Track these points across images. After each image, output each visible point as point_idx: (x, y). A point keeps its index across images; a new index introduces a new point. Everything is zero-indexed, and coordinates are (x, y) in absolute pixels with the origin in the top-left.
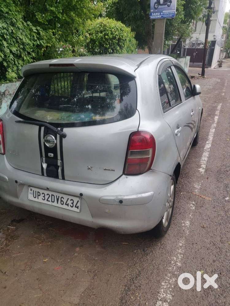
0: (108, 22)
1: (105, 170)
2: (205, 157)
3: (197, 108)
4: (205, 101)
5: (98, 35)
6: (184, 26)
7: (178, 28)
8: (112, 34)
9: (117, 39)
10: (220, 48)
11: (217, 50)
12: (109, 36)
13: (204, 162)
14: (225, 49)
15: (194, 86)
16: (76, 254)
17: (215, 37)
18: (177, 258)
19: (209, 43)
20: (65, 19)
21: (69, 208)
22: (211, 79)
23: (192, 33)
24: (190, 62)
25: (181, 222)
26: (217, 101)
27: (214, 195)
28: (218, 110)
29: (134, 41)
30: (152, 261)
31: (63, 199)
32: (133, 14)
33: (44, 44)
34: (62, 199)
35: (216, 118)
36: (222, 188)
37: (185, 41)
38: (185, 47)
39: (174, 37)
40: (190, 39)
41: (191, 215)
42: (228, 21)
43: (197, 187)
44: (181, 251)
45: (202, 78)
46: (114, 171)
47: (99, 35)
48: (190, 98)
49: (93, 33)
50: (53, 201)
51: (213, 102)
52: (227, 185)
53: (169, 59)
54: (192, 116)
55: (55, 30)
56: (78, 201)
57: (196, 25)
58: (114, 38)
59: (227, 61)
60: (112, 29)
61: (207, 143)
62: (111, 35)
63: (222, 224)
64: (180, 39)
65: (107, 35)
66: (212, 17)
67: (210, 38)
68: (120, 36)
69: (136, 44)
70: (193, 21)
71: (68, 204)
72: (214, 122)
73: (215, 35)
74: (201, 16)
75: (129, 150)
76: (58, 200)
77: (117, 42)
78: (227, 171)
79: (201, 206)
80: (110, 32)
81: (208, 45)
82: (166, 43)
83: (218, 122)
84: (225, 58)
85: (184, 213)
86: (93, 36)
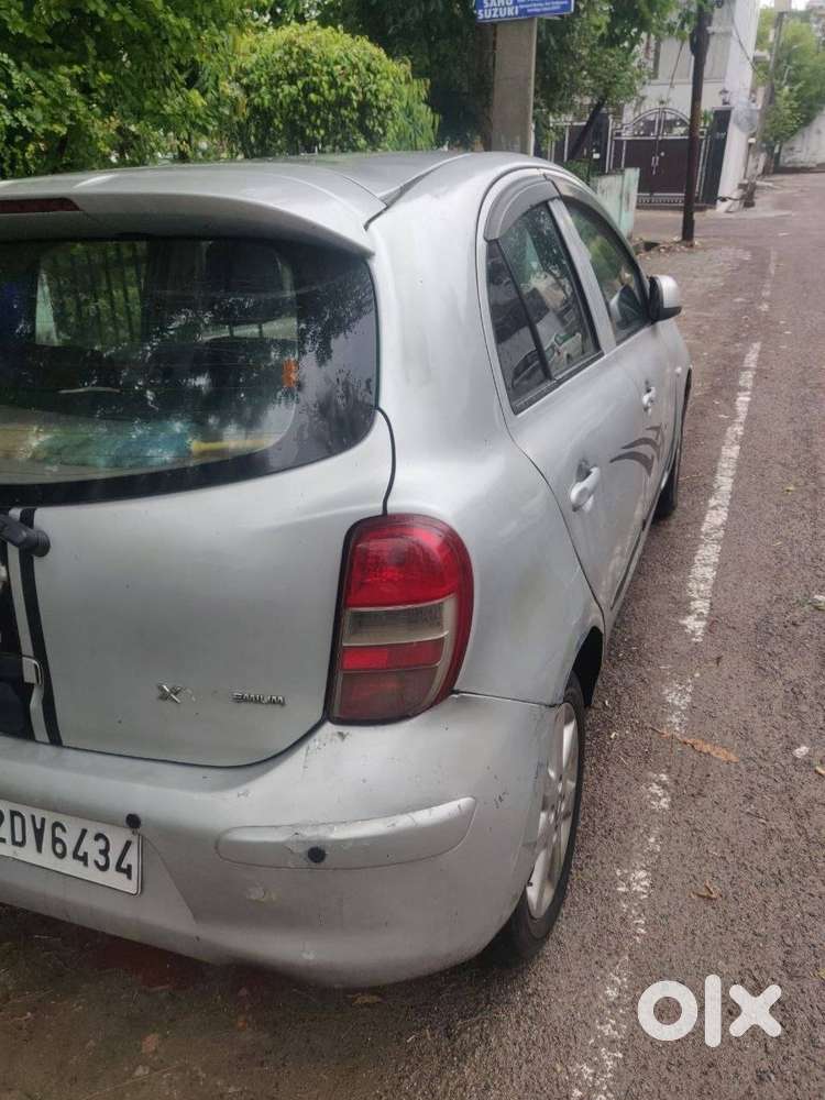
0: (318, 41)
1: (241, 699)
2: (706, 565)
3: (668, 370)
4: (698, 336)
5: (279, 90)
6: (613, 56)
7: (591, 65)
8: (333, 84)
9: (355, 104)
10: (744, 136)
11: (737, 142)
12: (322, 95)
13: (702, 587)
14: (764, 140)
15: (653, 281)
16: (140, 1071)
17: (728, 95)
18: (598, 1066)
19: (705, 118)
20: (123, 22)
21: (92, 873)
22: (719, 252)
23: (644, 83)
24: (640, 190)
25: (612, 874)
26: (744, 335)
27: (745, 734)
28: (748, 369)
29: (426, 115)
30: (483, 1091)
31: (64, 830)
32: (420, 10)
33: (37, 124)
34: (58, 830)
35: (743, 399)
36: (778, 700)
37: (618, 113)
38: (619, 134)
39: (577, 99)
40: (639, 104)
41: (652, 840)
42: (771, 38)
43: (676, 703)
44: (614, 1028)
45: (687, 246)
46: (282, 704)
47: (283, 91)
48: (637, 335)
49: (260, 85)
50: (19, 838)
51: (728, 340)
52: (797, 686)
53: (543, 171)
54: (646, 409)
55: (80, 65)
56: (128, 844)
57: (657, 54)
58: (344, 101)
59: (770, 184)
60: (335, 68)
61: (711, 506)
62: (330, 88)
63: (787, 879)
64: (599, 106)
65: (316, 90)
66: (714, 22)
67: (710, 102)
68: (364, 94)
69: (433, 127)
70: (644, 35)
71: (86, 854)
72: (735, 415)
73: (727, 89)
74: (673, 17)
75: (347, 606)
76: (39, 834)
77: (355, 118)
78: (794, 624)
79: (695, 792)
80: (325, 78)
81: (704, 127)
82: (548, 122)
83: (751, 418)
84: (766, 172)
85: (624, 828)
86: (260, 96)
